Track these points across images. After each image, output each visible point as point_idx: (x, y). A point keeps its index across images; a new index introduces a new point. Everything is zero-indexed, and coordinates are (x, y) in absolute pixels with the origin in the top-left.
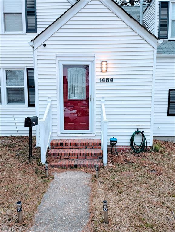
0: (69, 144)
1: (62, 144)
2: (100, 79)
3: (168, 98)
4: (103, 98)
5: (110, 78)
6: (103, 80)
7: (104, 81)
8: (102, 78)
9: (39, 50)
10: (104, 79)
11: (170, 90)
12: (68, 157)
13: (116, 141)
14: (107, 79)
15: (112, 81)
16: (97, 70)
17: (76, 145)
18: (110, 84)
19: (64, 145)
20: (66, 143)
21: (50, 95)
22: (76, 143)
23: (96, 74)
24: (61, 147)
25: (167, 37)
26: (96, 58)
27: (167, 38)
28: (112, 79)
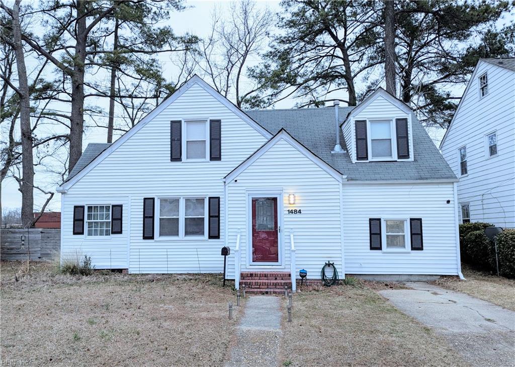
0: (259, 275)
1: (251, 275)
2: (289, 211)
3: (369, 228)
4: (292, 229)
5: (298, 209)
6: (291, 212)
7: (292, 213)
8: (290, 210)
9: (230, 185)
10: (292, 210)
11: (371, 220)
12: (258, 287)
13: (306, 273)
14: (296, 211)
15: (300, 212)
16: (284, 202)
17: (265, 276)
18: (298, 215)
20: (255, 274)
21: (239, 227)
22: (265, 274)
23: (284, 206)
24: (250, 278)
26: (284, 191)
27: (367, 159)
28: (300, 210)
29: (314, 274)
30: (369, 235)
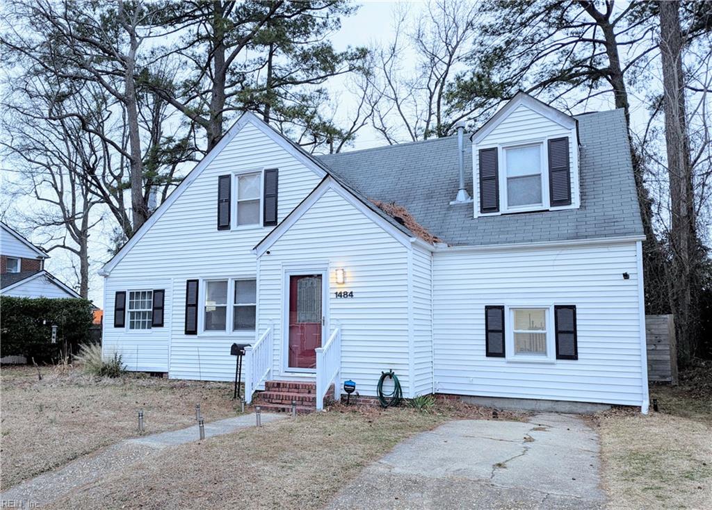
0: (288, 386)
1: (279, 384)
2: (336, 293)
3: (484, 322)
4: (337, 320)
5: (349, 291)
6: (339, 295)
7: (341, 296)
8: (339, 292)
9: (262, 258)
10: (341, 293)
11: (487, 308)
12: (280, 401)
13: (354, 387)
14: (346, 293)
15: (352, 296)
16: (331, 281)
17: (296, 388)
18: (349, 300)
19: (282, 386)
20: (283, 384)
21: (270, 317)
22: (296, 385)
23: (332, 283)
24: (277, 389)
25: (497, 209)
26: (331, 265)
27: (498, 211)
28: (351, 293)
29: (367, 388)
30: (484, 332)
